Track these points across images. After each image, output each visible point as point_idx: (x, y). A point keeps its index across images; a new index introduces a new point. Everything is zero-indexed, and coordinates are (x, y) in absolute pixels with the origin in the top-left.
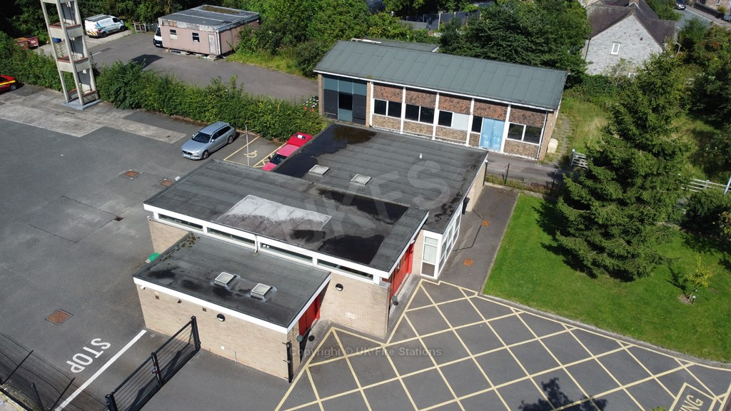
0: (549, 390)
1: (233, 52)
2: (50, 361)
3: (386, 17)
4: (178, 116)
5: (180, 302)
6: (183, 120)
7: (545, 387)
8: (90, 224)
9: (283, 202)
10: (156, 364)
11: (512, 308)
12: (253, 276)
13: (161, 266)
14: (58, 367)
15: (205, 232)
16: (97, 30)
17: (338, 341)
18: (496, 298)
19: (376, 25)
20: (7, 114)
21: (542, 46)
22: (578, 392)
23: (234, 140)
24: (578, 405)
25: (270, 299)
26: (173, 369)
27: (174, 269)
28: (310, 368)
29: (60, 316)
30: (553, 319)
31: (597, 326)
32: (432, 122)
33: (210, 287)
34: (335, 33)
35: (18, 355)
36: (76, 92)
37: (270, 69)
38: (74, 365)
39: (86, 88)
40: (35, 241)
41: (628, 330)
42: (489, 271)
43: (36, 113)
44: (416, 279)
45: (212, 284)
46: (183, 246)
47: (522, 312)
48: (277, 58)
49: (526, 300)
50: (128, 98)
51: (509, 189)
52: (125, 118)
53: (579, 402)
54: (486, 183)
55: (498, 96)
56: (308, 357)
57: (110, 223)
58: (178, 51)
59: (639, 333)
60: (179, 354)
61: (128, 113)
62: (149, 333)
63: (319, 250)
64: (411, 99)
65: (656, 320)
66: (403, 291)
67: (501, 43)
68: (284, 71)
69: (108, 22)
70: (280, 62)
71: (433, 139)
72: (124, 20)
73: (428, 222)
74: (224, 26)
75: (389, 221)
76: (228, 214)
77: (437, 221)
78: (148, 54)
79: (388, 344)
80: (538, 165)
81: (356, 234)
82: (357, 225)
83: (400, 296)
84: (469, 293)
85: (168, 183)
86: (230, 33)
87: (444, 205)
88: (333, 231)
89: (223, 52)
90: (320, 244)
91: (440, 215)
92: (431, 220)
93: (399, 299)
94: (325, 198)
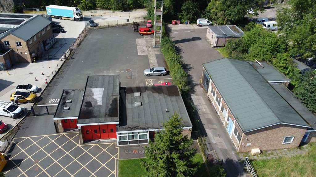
1: (223, 47)
9: (104, 95)
11: (115, 170)
12: (73, 105)
14: (50, 99)
18: (118, 164)
20: (139, 41)
25: (64, 112)
27: (70, 93)
28: (63, 135)
32: (219, 107)
33: (65, 100)
42: (133, 159)
43: (144, 44)
44: (115, 141)
46: (80, 90)
47: (115, 174)
49: (122, 173)
52: (156, 55)
56: (67, 133)
58: (208, 40)
61: (159, 54)
63: (82, 109)
64: (217, 93)
66: (105, 140)
69: (204, 21)
71: (218, 114)
72: (214, 22)
73: (123, 126)
74: (221, 36)
75: (107, 116)
76: (92, 89)
77: (125, 128)
78: (200, 37)
79: (79, 146)
80: (233, 153)
81: (95, 112)
82: (100, 111)
83: (103, 140)
84: (116, 157)
85: (130, 77)
86: (225, 39)
87: (138, 127)
88: (94, 108)
89: (218, 45)
90: (85, 108)
91: (130, 128)
92: (125, 127)
93: (102, 141)
94: (112, 100)
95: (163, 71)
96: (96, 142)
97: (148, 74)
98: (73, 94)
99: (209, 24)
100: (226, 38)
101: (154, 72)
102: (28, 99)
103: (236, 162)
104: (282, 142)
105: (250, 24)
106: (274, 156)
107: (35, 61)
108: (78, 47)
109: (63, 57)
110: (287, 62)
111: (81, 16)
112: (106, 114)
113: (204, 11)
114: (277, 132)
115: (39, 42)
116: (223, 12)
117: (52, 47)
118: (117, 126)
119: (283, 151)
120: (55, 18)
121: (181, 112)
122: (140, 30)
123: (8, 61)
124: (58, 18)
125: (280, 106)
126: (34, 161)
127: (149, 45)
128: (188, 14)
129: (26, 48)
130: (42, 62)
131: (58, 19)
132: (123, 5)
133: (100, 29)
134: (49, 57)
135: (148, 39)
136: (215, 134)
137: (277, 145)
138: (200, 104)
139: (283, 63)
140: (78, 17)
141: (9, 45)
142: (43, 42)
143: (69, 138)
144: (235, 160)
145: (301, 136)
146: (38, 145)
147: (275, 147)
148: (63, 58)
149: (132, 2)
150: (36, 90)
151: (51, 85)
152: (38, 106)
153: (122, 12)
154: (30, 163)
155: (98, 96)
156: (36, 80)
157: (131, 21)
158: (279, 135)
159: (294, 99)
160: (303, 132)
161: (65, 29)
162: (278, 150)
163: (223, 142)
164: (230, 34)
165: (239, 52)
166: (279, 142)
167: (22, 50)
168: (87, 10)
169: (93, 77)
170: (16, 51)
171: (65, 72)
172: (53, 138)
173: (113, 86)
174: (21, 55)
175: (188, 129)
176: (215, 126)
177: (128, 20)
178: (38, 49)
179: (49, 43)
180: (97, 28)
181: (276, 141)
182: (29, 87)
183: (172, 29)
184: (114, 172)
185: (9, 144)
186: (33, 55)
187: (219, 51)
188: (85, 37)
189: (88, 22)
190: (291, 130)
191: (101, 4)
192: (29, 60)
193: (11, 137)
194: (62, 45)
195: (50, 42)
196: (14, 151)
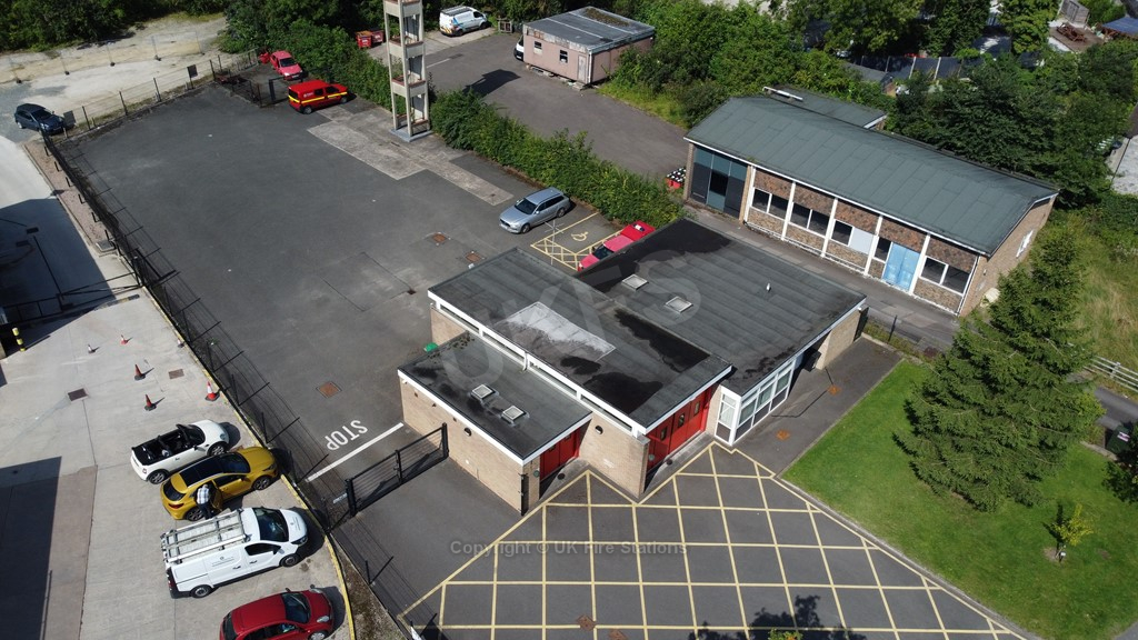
0: (801, 606)
1: (607, 80)
2: (311, 431)
3: (823, 59)
4: (512, 169)
5: (434, 405)
6: (516, 175)
7: (798, 602)
8: (382, 292)
9: (571, 319)
10: (399, 461)
11: (808, 504)
12: (512, 396)
13: (427, 363)
14: (317, 439)
15: (481, 335)
16: (451, 27)
17: (589, 486)
18: (794, 487)
19: (808, 69)
20: (331, 136)
21: (1041, 141)
22: (836, 617)
23: (565, 213)
24: (828, 632)
25: (519, 426)
26: (418, 469)
27: (439, 369)
28: (547, 507)
29: (331, 388)
30: (854, 529)
31: (905, 553)
32: (824, 234)
33: (466, 397)
34: (744, 74)
35: (286, 419)
36: (406, 118)
37: (648, 113)
38: (331, 442)
39: (419, 115)
40: (326, 300)
41: (943, 569)
42: (804, 452)
43: (358, 138)
44: (708, 439)
45: (469, 394)
46: (455, 346)
47: (819, 511)
48: (661, 97)
49: (831, 499)
50: (461, 136)
51: (891, 349)
52: (452, 161)
53: (830, 629)
54: (863, 335)
55: (915, 218)
56: (550, 495)
57: (402, 296)
58: (541, 70)
59: (957, 577)
60: (427, 456)
61: (457, 154)
62: (406, 427)
63: (585, 386)
64: (801, 197)
65: (991, 568)
66: (685, 450)
67: (975, 126)
68: (665, 118)
69: (467, 17)
70: (665, 104)
71: (823, 255)
72: (489, 13)
74: (600, 46)
75: (678, 367)
76: (508, 320)
77: (745, 378)
79: (640, 505)
81: (632, 374)
82: (640, 365)
83: (678, 455)
84: (764, 472)
86: (608, 54)
87: (766, 359)
88: (608, 366)
89: (596, 79)
90: (588, 377)
91: (753, 371)
93: (675, 458)
94: (618, 323)
96: (667, 469)
97: (523, 227)
98: (448, 367)
100: (609, 50)
101: (541, 208)
102: (254, 473)
107: (19, 342)
112: (670, 364)
126: (576, 627)
127: (384, 138)
143: (581, 505)
146: (514, 582)
148: (128, 289)
150: (222, 432)
152: (309, 480)
155: (565, 331)
163: (911, 312)
172: (527, 535)
175: (859, 309)
180: (78, 132)
184: (812, 509)
193: (383, 619)
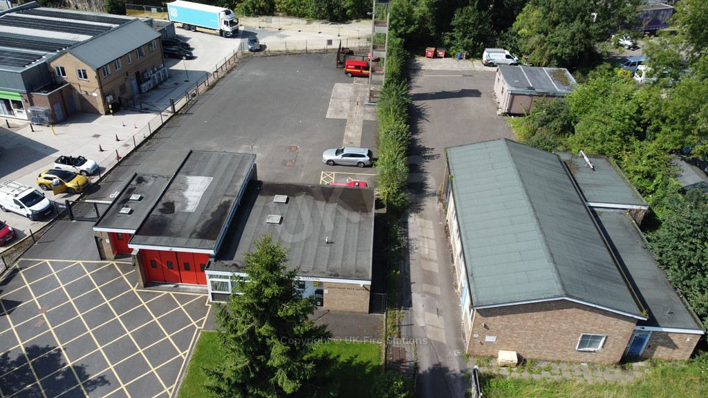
1: (524, 115)
9: (207, 191)
11: (188, 351)
12: (142, 206)
18: (197, 340)
20: (339, 89)
25: (120, 216)
27: (146, 182)
28: (112, 264)
30: (180, 378)
33: (129, 194)
43: (347, 94)
47: (185, 358)
52: (365, 121)
56: (120, 261)
58: (496, 98)
61: (372, 118)
69: (501, 56)
73: (224, 262)
74: (520, 90)
75: (194, 235)
76: (188, 177)
77: (227, 266)
78: (480, 91)
79: (135, 291)
80: (456, 353)
81: (174, 224)
82: (184, 224)
83: (185, 287)
84: (200, 324)
85: (290, 164)
86: (529, 98)
88: (175, 216)
89: (512, 112)
90: (159, 214)
91: (236, 266)
92: (226, 262)
93: (182, 286)
94: (218, 205)
95: (363, 156)
96: (170, 288)
97: (329, 161)
98: (150, 183)
99: (510, 61)
100: (531, 95)
101: (343, 156)
102: (69, 185)
103: (455, 375)
104: (575, 346)
105: (600, 69)
106: (552, 374)
107: (111, 111)
108: (207, 91)
109: (170, 109)
110: (656, 163)
111: (234, 27)
112: (194, 232)
113: (506, 31)
114: (559, 319)
115: (127, 75)
116: (542, 36)
117: (156, 88)
118: (210, 259)
119: (577, 367)
120: (183, 28)
121: (360, 248)
122: (348, 66)
123: (58, 107)
124: (189, 27)
125: (586, 261)
126: (40, 308)
127: (358, 99)
128: (464, 36)
129: (95, 83)
130: (127, 115)
131: (190, 30)
132: (330, 9)
133: (267, 56)
134: (141, 107)
135: (361, 85)
136: (430, 307)
137: (563, 351)
138: (423, 237)
139: (645, 165)
140: (228, 29)
141: (64, 74)
142: (137, 74)
143: (121, 273)
144: (454, 370)
145: (624, 338)
146: (58, 278)
147: (558, 356)
148: (169, 112)
149: (352, 3)
150: (92, 169)
151: (126, 162)
152: (86, 201)
153: (326, 23)
154: (32, 309)
155: (195, 193)
156: (102, 150)
157: (335, 45)
158: (564, 327)
159: (642, 250)
160: (627, 328)
161: (194, 53)
162: (567, 362)
163: (443, 327)
164: (545, 86)
165: (552, 129)
166: (566, 344)
167: (87, 87)
168: (254, 16)
169: (200, 153)
170: (77, 87)
171: (162, 140)
172: (89, 267)
173: (234, 176)
174: (86, 97)
175: (362, 286)
176: (438, 290)
177: (330, 42)
178: (123, 88)
179: (149, 79)
180: (262, 53)
181: (558, 340)
182: (80, 161)
183: (423, 68)
184: (184, 355)
185: (7, 269)
186: (109, 99)
187: (512, 125)
188: (228, 72)
189: (246, 40)
190: (596, 319)
191: (285, 4)
192: (101, 108)
193: (16, 255)
194: (177, 84)
195: (154, 77)
196: (10, 284)
